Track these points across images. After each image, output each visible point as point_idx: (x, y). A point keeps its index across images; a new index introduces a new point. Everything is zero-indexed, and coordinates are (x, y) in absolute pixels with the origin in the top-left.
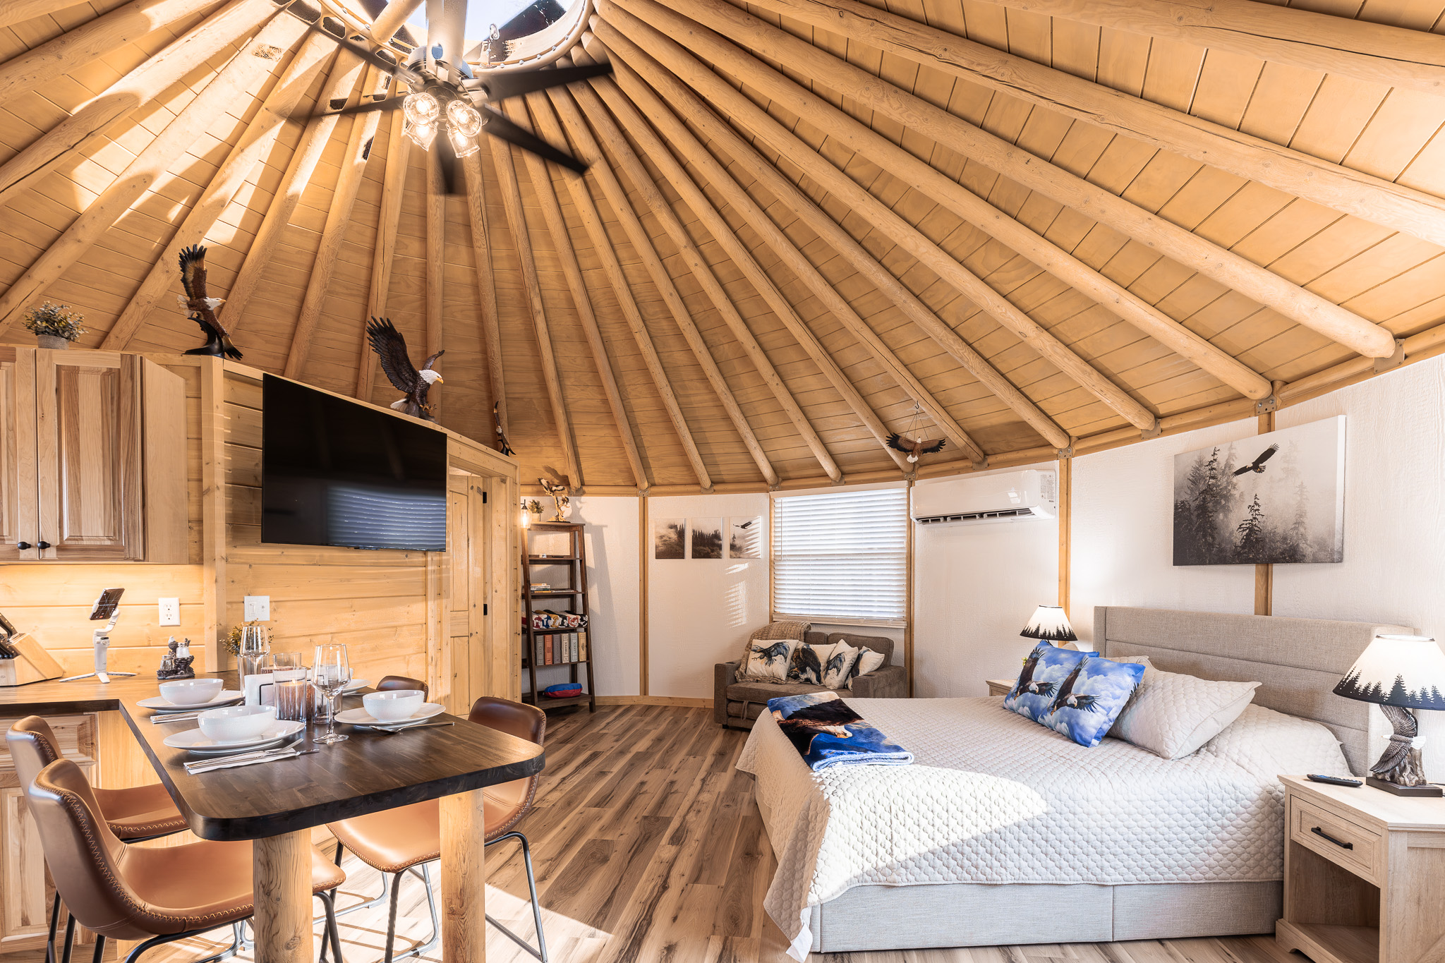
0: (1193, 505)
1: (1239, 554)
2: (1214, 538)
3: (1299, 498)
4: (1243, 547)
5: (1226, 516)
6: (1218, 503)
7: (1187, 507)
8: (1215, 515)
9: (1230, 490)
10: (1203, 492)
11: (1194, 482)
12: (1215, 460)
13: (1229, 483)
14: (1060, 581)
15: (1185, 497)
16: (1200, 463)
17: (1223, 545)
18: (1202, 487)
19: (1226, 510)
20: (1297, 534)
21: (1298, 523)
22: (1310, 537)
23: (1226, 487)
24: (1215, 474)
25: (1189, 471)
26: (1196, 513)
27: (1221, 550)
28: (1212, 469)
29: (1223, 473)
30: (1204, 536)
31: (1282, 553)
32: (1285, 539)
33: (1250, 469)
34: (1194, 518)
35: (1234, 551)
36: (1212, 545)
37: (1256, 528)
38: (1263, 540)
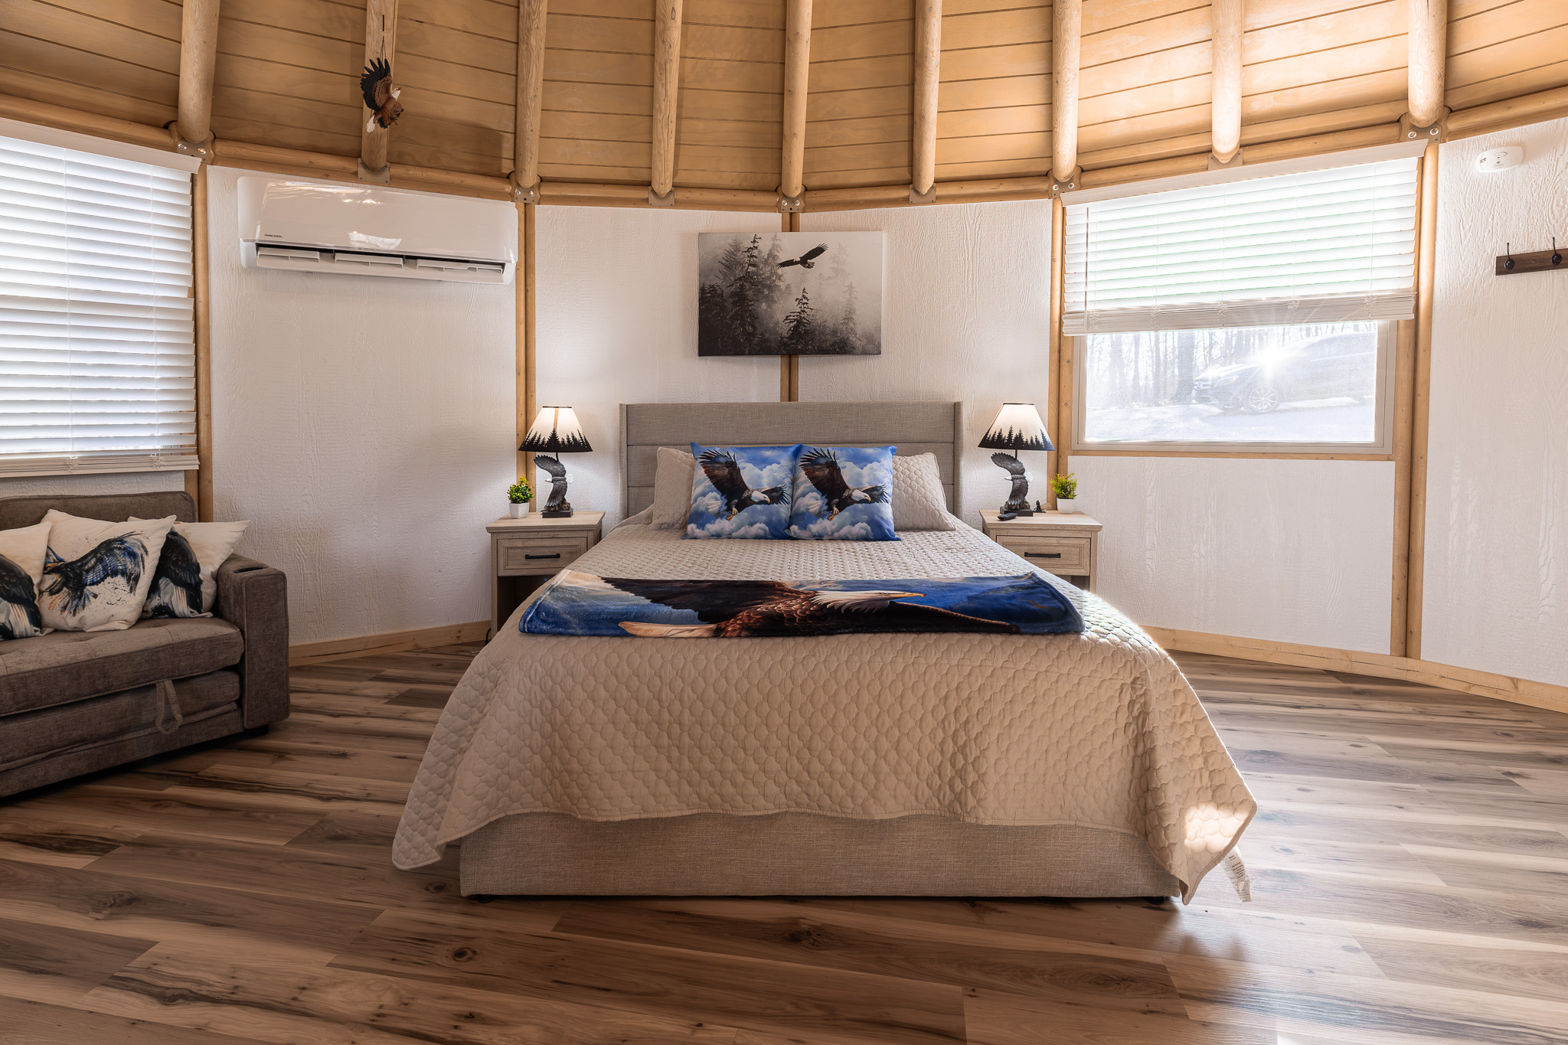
0: (727, 291)
1: (786, 344)
2: (755, 328)
3: (848, 297)
4: (790, 338)
5: (769, 306)
6: (759, 292)
7: (719, 292)
8: (756, 304)
9: (774, 281)
10: (740, 279)
11: (727, 267)
12: (756, 248)
13: (773, 273)
14: (518, 374)
15: (716, 281)
16: (736, 247)
17: (767, 336)
18: (739, 273)
19: (771, 301)
20: (847, 328)
21: (848, 319)
22: (859, 331)
23: (769, 278)
24: (756, 262)
25: (721, 253)
26: (731, 300)
27: (764, 341)
28: (752, 256)
29: (766, 262)
30: (743, 325)
31: (832, 345)
32: (835, 332)
33: (796, 263)
34: (728, 305)
35: (780, 342)
36: (753, 335)
37: (805, 321)
38: (813, 332)
